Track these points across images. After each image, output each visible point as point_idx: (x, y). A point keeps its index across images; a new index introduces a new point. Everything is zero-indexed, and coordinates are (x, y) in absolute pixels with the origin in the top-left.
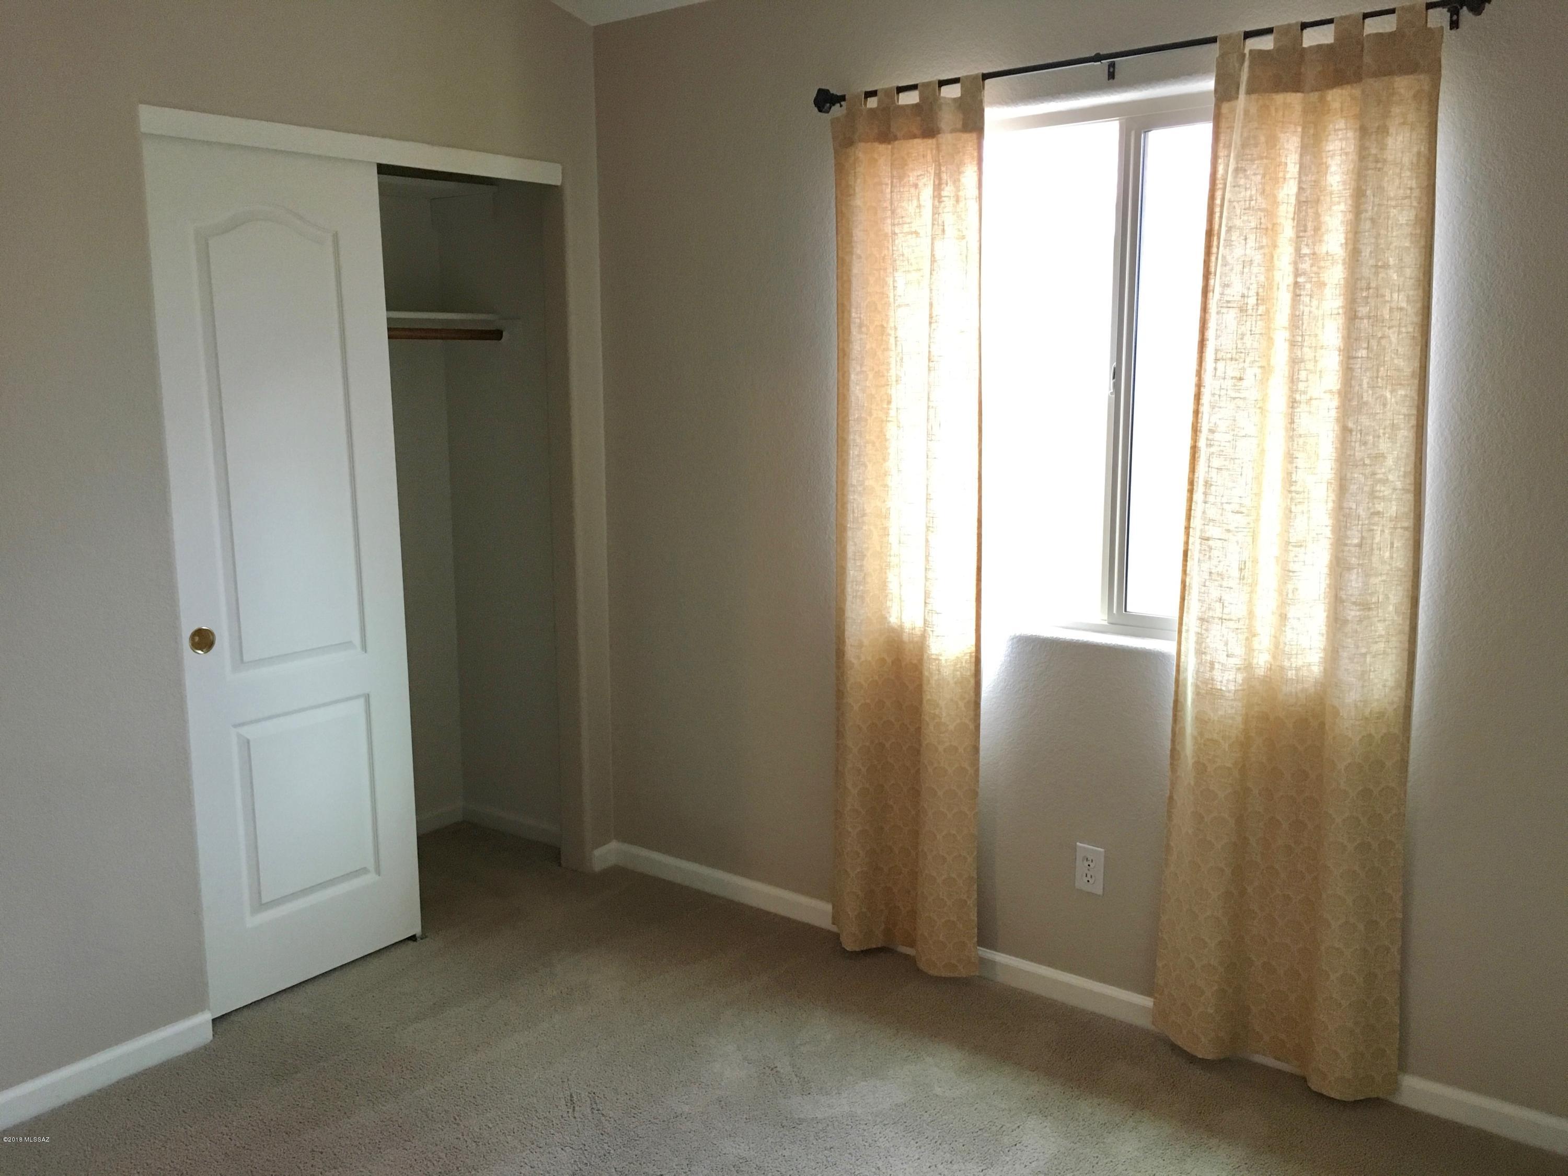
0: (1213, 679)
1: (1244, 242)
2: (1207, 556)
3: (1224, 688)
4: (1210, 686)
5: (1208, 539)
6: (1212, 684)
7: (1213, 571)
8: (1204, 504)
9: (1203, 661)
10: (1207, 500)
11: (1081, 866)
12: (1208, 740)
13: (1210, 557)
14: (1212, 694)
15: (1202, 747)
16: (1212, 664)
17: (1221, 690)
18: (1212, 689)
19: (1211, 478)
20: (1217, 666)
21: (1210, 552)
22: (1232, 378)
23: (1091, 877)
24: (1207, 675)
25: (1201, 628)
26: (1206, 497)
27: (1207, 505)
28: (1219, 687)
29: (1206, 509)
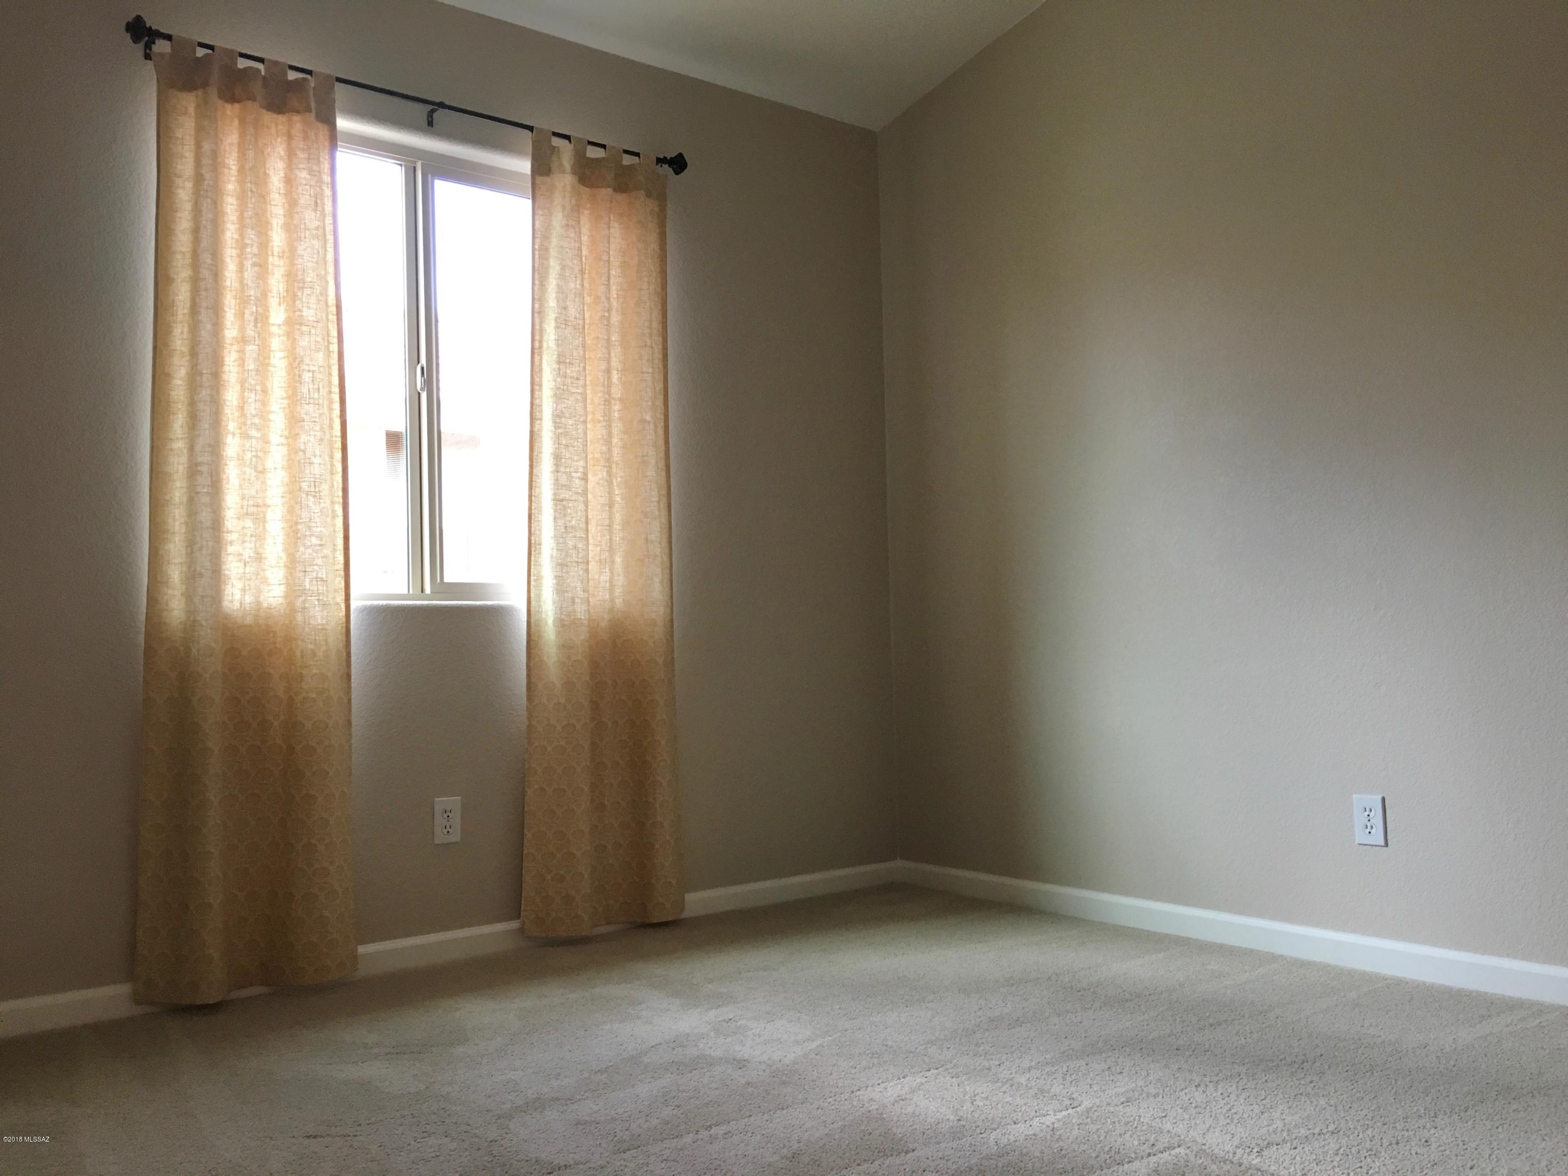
0: (574, 612)
1: (574, 279)
2: (563, 514)
3: (583, 618)
4: (573, 617)
5: (562, 500)
6: (575, 615)
7: (568, 525)
8: (556, 473)
9: (566, 598)
10: (559, 470)
11: (439, 821)
12: (575, 661)
13: (565, 514)
14: (575, 623)
15: (570, 668)
16: (573, 599)
17: (581, 619)
18: (574, 619)
19: (561, 453)
20: (577, 600)
21: (565, 511)
22: (571, 377)
23: (450, 827)
24: (570, 609)
25: (562, 572)
26: (557, 467)
27: (559, 474)
28: (579, 617)
29: (559, 478)
